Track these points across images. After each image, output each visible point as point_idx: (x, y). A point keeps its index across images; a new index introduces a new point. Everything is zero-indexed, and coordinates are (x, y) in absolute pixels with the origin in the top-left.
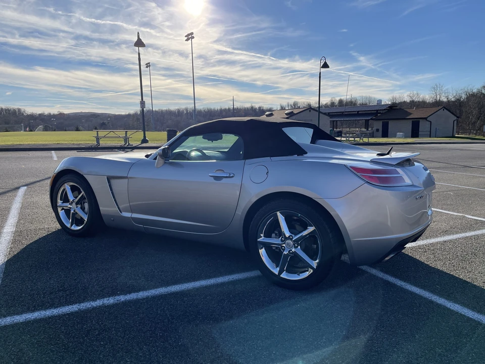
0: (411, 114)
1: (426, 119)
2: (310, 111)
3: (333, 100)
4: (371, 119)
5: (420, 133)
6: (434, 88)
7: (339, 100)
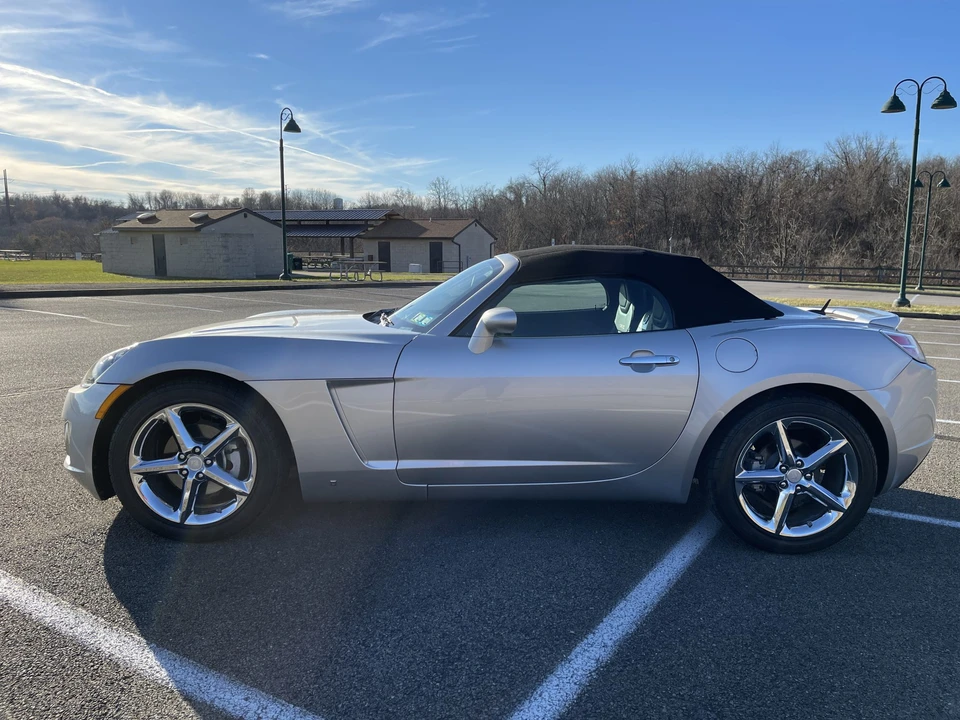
0: (425, 230)
1: (452, 239)
2: (245, 216)
3: (250, 192)
4: (359, 236)
5: (445, 265)
6: (435, 185)
7: (262, 195)
